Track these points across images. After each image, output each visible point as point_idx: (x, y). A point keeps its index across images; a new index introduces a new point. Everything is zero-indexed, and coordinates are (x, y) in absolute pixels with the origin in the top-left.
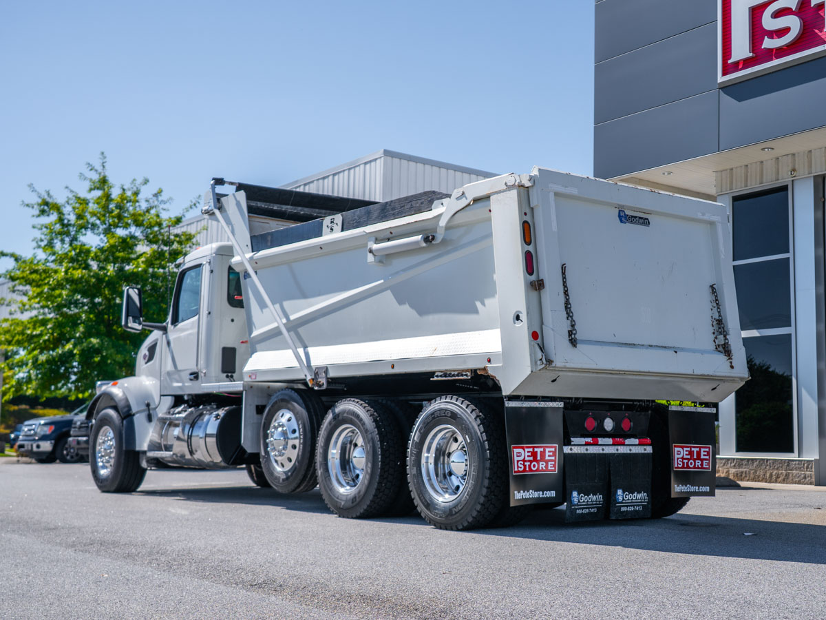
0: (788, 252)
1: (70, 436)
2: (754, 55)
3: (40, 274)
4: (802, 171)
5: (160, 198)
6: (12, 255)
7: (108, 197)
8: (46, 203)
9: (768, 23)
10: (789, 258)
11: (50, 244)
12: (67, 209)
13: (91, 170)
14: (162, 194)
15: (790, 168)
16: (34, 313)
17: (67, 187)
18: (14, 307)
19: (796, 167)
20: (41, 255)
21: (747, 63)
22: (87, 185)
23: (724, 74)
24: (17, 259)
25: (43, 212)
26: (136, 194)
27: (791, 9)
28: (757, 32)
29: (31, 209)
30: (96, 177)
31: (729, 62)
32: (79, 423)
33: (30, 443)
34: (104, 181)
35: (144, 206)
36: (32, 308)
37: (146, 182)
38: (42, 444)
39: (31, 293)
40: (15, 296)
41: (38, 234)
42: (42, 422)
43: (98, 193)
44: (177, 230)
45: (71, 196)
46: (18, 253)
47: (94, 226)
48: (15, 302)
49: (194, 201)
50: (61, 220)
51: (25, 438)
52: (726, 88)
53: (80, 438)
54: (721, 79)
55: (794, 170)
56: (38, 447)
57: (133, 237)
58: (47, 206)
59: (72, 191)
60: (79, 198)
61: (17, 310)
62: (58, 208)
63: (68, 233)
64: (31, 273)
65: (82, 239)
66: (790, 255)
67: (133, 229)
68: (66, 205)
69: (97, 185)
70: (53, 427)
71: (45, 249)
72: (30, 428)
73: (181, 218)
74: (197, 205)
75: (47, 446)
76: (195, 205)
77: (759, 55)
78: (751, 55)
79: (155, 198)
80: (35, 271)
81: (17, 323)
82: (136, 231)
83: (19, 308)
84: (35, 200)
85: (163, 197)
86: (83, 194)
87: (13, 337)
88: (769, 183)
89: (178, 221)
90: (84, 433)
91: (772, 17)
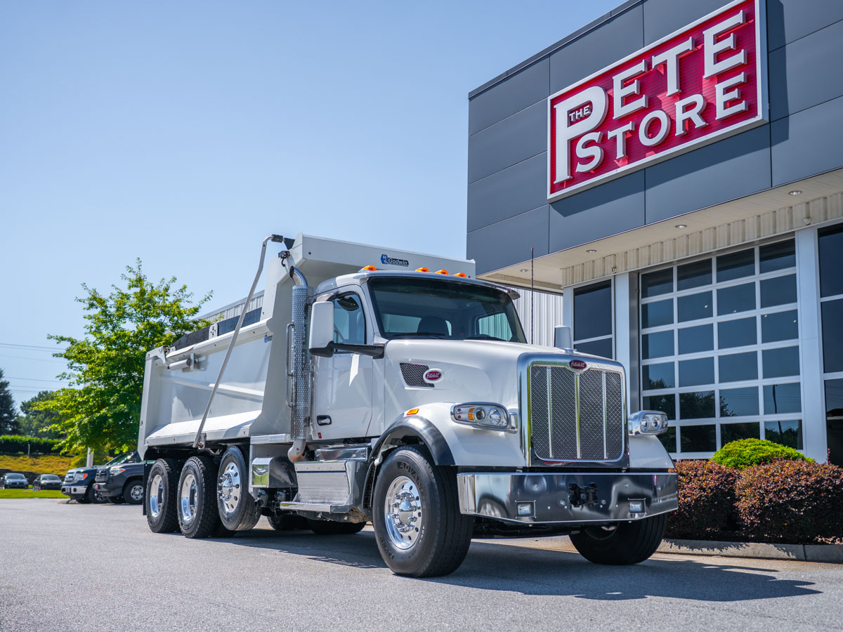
0: (611, 333)
1: (95, 482)
2: (572, 177)
3: (87, 354)
4: (621, 270)
5: (184, 293)
6: (69, 340)
7: (143, 293)
8: (95, 298)
9: (581, 152)
10: (611, 339)
11: (98, 330)
12: (110, 303)
13: (130, 271)
14: (187, 289)
15: (612, 266)
16: (88, 384)
17: (113, 286)
18: (73, 379)
19: (617, 266)
20: (92, 339)
21: (569, 183)
22: (127, 283)
23: (552, 192)
24: (73, 342)
25: (92, 305)
26: (167, 290)
27: (594, 141)
28: (573, 160)
29: (82, 303)
30: (133, 277)
31: (555, 182)
32: (100, 472)
33: (69, 487)
34: (140, 281)
35: (171, 299)
36: (86, 381)
37: (174, 279)
38: (77, 488)
39: (84, 369)
40: (72, 371)
41: (89, 323)
42: (82, 471)
43: (138, 290)
44: (196, 317)
45: (115, 292)
46: (74, 338)
47: (130, 316)
48: (74, 376)
49: (208, 295)
50: (104, 312)
51: (67, 483)
52: (555, 203)
53: (100, 484)
54: (550, 196)
55: (615, 268)
56: (75, 490)
57: (161, 324)
58: (95, 301)
59: (117, 288)
60: (122, 294)
61: (76, 382)
62: (102, 302)
63: (111, 322)
64: (79, 353)
65: (123, 326)
66: (612, 336)
67: (162, 317)
68: (110, 300)
69: (135, 283)
70: (87, 475)
71: (94, 333)
72: (71, 475)
73: (198, 309)
74: (210, 298)
75: (81, 490)
76: (208, 298)
77: (574, 178)
78: (569, 177)
79: (180, 293)
80: (82, 352)
81: (73, 392)
82: (164, 319)
83: (77, 380)
84: (86, 295)
85: (187, 292)
86: (126, 291)
87: (67, 403)
88: (598, 278)
89: (196, 310)
90: (103, 480)
91: (583, 148)
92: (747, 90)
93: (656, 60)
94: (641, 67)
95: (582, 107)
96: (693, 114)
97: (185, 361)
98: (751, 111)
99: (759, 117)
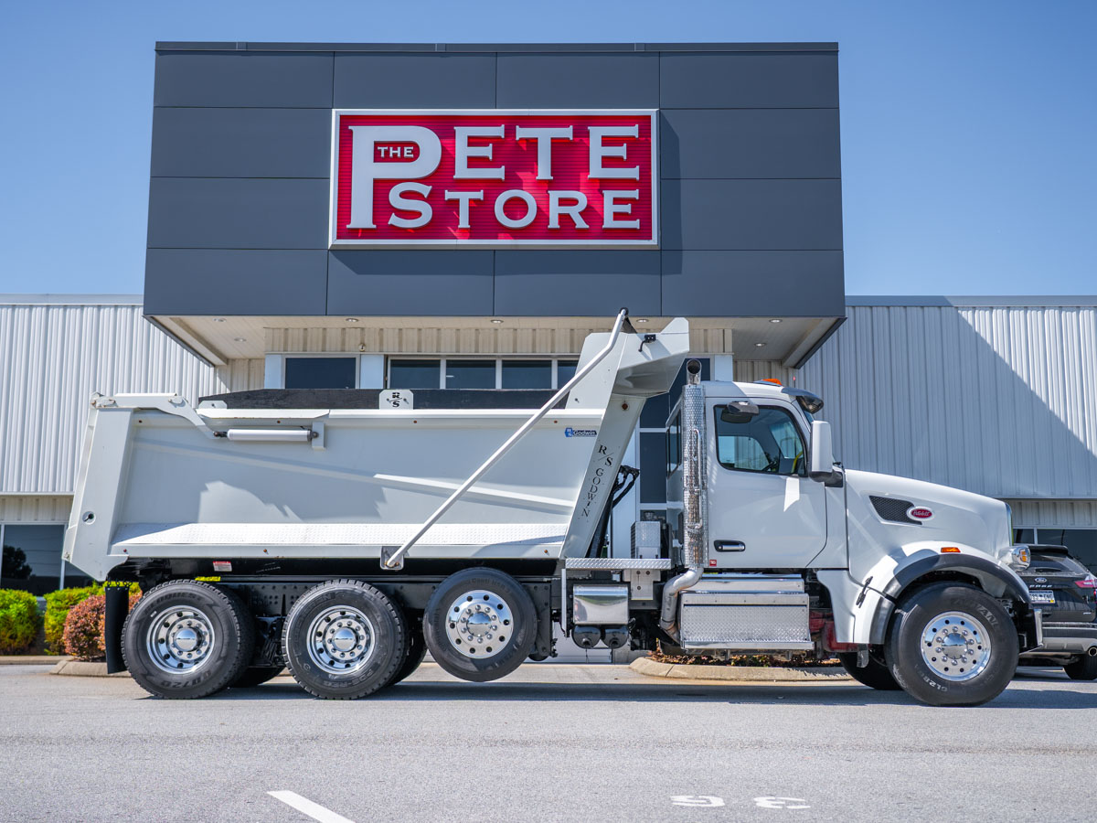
2: (375, 228)
4: (373, 349)
9: (394, 198)
15: (359, 342)
19: (366, 343)
21: (368, 232)
23: (338, 237)
27: (421, 194)
31: (348, 226)
52: (336, 251)
54: (333, 241)
55: (362, 345)
77: (379, 229)
78: (373, 226)
91: (401, 196)
92: (641, 209)
93: (522, 133)
94: (499, 131)
95: (403, 144)
96: (574, 212)
97: (305, 432)
98: (644, 232)
99: (654, 241)
